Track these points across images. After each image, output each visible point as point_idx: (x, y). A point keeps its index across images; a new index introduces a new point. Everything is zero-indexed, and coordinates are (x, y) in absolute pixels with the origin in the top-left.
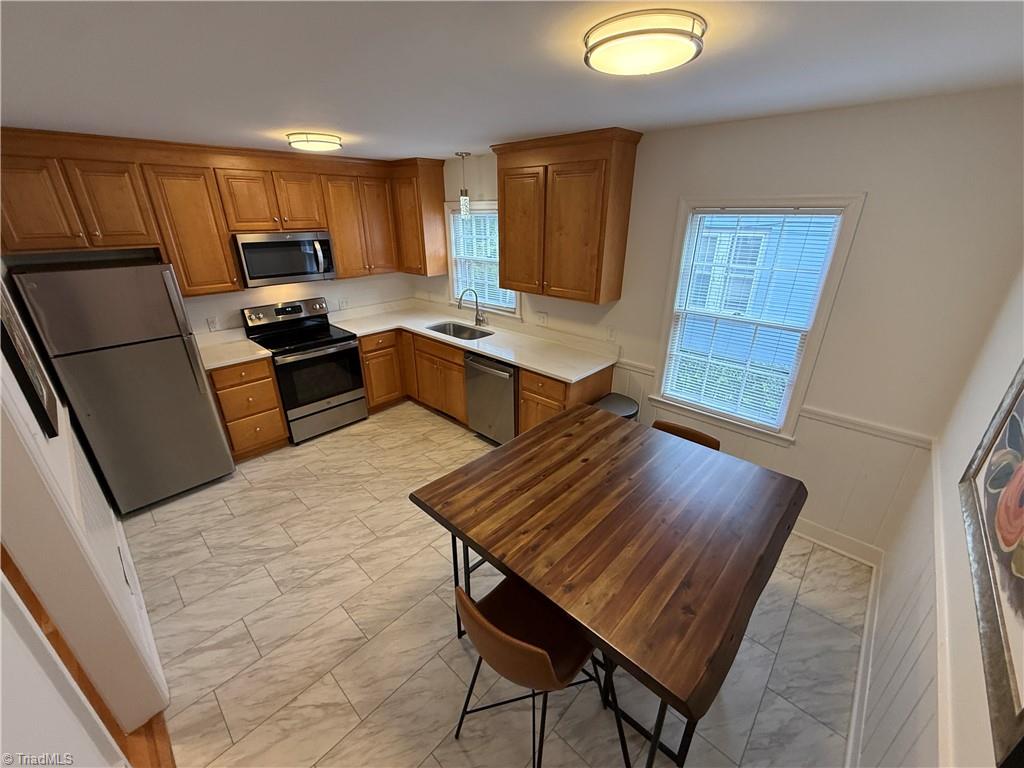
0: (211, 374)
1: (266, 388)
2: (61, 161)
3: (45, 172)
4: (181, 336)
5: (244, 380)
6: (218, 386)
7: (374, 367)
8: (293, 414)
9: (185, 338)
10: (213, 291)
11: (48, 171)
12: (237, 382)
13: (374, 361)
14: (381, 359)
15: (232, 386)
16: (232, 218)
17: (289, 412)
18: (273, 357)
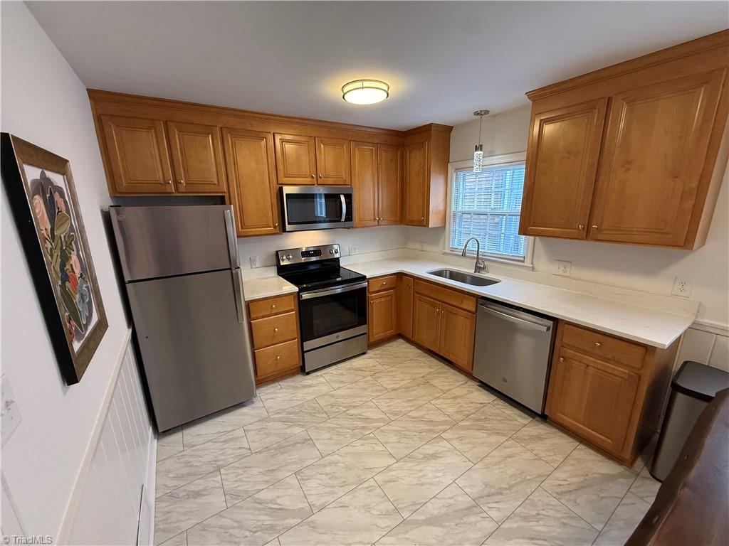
0: (248, 304)
1: (290, 319)
2: (166, 123)
3: (153, 131)
4: (230, 269)
5: (274, 311)
6: (252, 316)
7: (377, 307)
8: (308, 345)
9: (234, 271)
10: (259, 233)
11: (155, 131)
12: (268, 313)
13: (378, 301)
14: (383, 299)
15: (263, 317)
16: (281, 173)
17: (304, 343)
18: (299, 293)
